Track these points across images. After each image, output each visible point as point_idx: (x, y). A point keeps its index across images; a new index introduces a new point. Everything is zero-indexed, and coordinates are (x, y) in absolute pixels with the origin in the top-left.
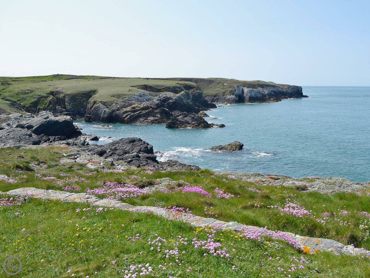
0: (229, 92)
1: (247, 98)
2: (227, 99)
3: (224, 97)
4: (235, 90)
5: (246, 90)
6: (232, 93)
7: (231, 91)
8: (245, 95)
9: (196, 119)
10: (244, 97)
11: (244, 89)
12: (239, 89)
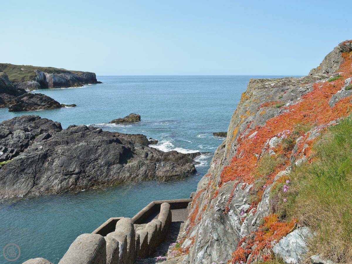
0: (29, 77)
1: (51, 83)
2: (28, 85)
3: (24, 82)
4: (36, 76)
5: (48, 75)
6: (32, 78)
7: (31, 77)
8: (47, 81)
9: (45, 99)
10: (47, 83)
11: (45, 74)
12: (40, 74)
